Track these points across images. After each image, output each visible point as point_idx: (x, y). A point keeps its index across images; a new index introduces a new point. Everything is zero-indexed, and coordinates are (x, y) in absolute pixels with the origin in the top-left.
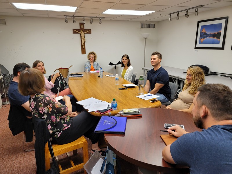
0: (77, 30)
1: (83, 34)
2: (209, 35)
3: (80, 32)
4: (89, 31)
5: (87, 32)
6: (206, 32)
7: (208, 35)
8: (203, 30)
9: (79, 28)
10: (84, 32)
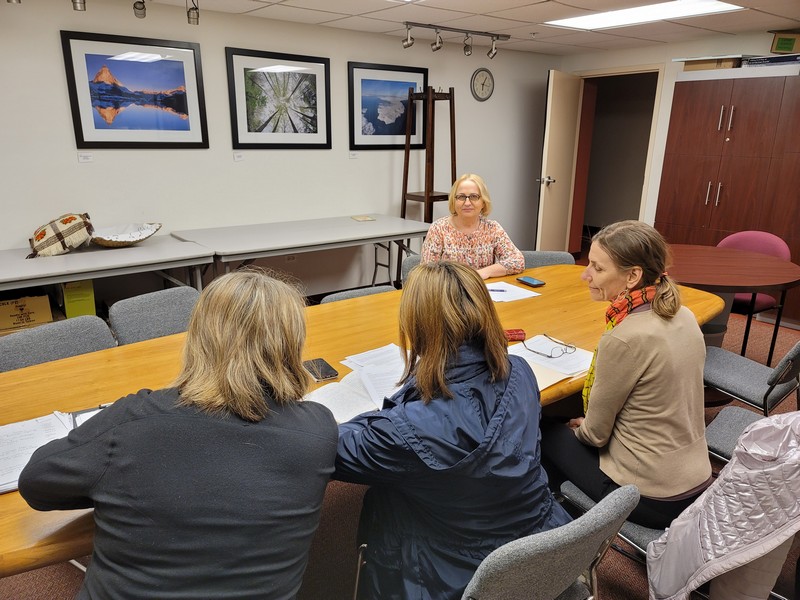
2: (140, 98)
6: (120, 84)
7: (132, 95)
8: (100, 74)
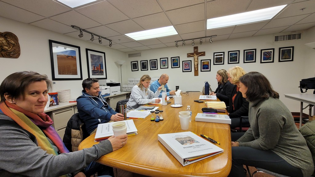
0: (190, 54)
1: (196, 57)
3: (194, 55)
4: (203, 53)
5: (200, 55)
9: (193, 52)
10: (197, 54)
